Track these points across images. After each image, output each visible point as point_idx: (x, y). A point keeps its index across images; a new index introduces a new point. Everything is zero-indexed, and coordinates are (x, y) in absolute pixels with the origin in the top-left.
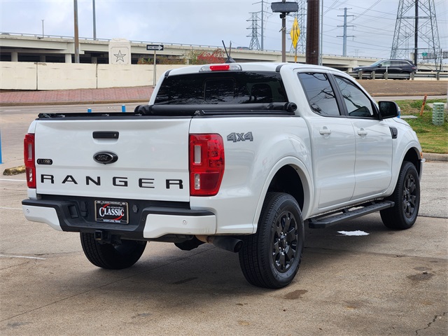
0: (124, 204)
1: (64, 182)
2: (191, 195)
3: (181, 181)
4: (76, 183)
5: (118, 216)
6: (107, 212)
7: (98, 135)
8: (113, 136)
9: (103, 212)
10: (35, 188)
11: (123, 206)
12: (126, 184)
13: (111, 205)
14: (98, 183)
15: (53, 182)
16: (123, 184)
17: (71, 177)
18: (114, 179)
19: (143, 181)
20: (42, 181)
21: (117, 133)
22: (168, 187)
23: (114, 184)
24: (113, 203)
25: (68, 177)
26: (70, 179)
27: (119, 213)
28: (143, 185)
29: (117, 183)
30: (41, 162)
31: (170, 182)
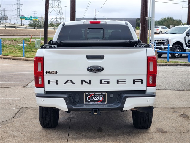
0: (104, 93)
1: (65, 83)
2: (147, 87)
3: (142, 80)
4: (74, 83)
5: (99, 100)
6: (92, 98)
7: (89, 57)
8: (101, 57)
9: (89, 99)
10: (44, 87)
11: (103, 95)
12: (108, 83)
13: (94, 95)
14: (90, 83)
15: (57, 84)
16: (107, 83)
17: (71, 80)
18: (101, 81)
19: (119, 81)
21: (103, 56)
22: (134, 83)
23: (101, 83)
24: (97, 93)
25: (68, 80)
26: (69, 81)
27: (101, 98)
28: (119, 83)
29: (103, 82)
30: (48, 72)
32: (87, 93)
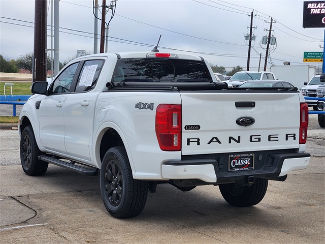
0: (251, 155)
1: (209, 143)
2: (300, 143)
3: (294, 135)
4: (220, 143)
5: (246, 165)
6: (237, 162)
7: (239, 105)
8: (251, 105)
9: (234, 163)
10: (181, 150)
11: (250, 157)
12: (259, 139)
14: (239, 141)
15: (199, 144)
16: (257, 140)
17: (216, 138)
18: (251, 137)
19: (271, 136)
20: (188, 144)
21: (254, 103)
22: (287, 139)
23: (251, 140)
24: (243, 155)
25: (213, 138)
26: (215, 140)
27: (247, 162)
28: (271, 139)
29: (253, 139)
30: (188, 128)
31: (288, 136)
32: (232, 156)
